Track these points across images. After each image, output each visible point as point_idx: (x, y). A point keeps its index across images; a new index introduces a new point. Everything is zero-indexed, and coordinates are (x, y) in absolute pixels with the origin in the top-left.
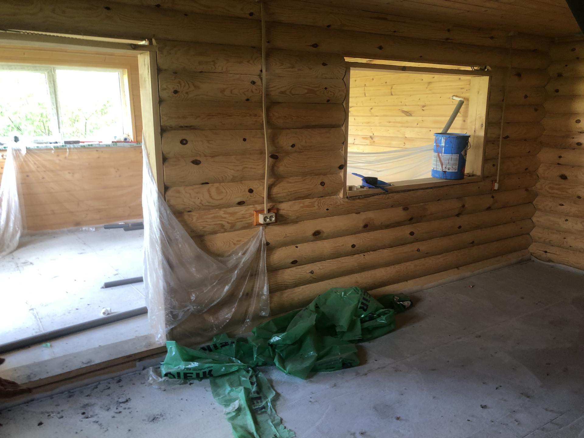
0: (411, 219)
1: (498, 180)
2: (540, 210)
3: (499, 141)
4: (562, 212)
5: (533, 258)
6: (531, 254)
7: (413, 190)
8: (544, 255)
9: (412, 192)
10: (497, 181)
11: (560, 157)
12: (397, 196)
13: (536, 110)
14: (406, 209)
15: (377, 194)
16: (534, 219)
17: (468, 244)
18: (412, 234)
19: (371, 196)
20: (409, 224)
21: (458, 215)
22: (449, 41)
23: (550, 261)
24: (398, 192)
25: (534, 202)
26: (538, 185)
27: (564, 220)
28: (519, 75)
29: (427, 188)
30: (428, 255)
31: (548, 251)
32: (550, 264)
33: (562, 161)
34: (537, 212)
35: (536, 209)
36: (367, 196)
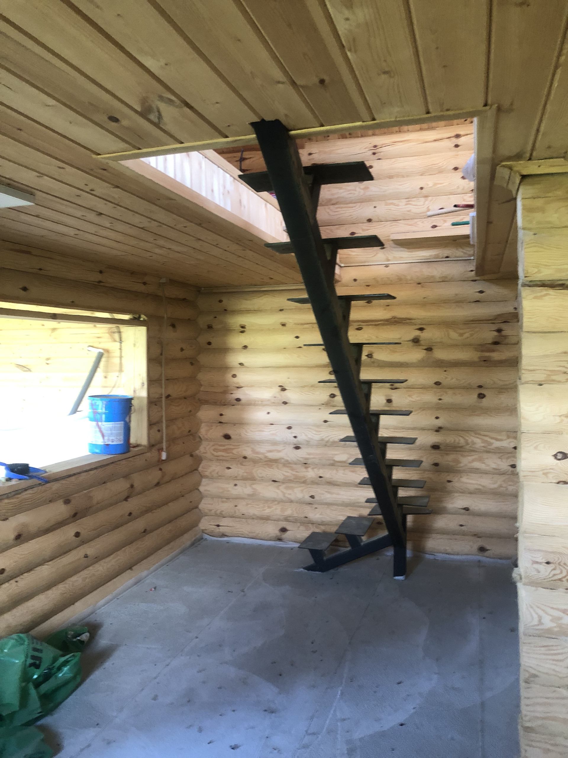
0: (75, 515)
1: (164, 447)
2: (206, 477)
3: (161, 401)
4: (230, 477)
5: (206, 536)
6: (203, 531)
7: (74, 474)
8: (217, 530)
9: (73, 478)
10: (164, 450)
11: (221, 415)
12: (55, 486)
13: (192, 364)
14: (67, 502)
15: (31, 487)
16: (201, 489)
17: (140, 534)
18: (77, 535)
19: (22, 492)
20: (73, 522)
21: (126, 499)
22: (102, 284)
23: (223, 535)
24: (56, 480)
25: (200, 469)
26: (202, 449)
27: (233, 485)
28: (173, 326)
29: (91, 470)
30: (97, 559)
31: (220, 524)
32: (225, 539)
33: (223, 419)
34: (204, 480)
35: (202, 477)
36: (17, 492)
